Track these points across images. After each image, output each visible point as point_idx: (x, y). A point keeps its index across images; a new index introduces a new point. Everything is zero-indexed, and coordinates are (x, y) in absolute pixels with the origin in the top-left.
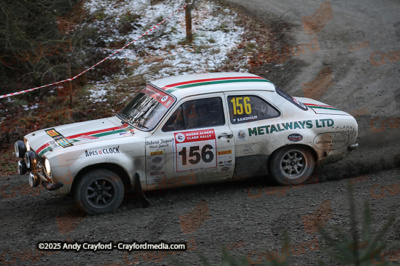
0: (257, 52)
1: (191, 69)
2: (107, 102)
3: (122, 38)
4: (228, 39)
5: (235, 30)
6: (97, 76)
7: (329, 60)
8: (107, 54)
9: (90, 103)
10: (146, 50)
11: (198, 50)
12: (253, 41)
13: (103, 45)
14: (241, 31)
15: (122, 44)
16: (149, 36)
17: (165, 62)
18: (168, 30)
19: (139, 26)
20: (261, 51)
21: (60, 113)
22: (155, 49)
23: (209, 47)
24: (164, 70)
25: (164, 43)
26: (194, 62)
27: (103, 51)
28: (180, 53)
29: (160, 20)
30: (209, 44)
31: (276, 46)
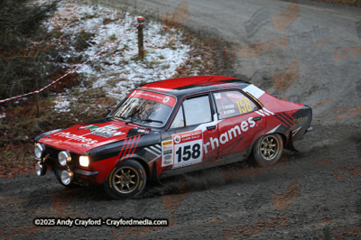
0: (203, 67)
2: (71, 112)
3: (79, 54)
4: (176, 55)
5: (182, 48)
6: (59, 89)
7: (268, 75)
8: (67, 68)
9: (55, 113)
10: (102, 65)
11: (150, 66)
12: (199, 58)
13: (61, 60)
14: (187, 49)
15: (79, 60)
16: (103, 53)
17: (121, 76)
18: (120, 47)
19: (94, 43)
20: (207, 67)
21: (28, 121)
22: (110, 64)
23: (159, 63)
24: (121, 83)
25: (117, 59)
26: (147, 76)
27: (63, 65)
28: (133, 69)
29: (113, 38)
30: (159, 60)
31: (219, 62)
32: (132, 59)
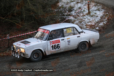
0: (109, 16)
1: (91, 22)
3: (69, 13)
4: (100, 13)
5: (102, 10)
8: (66, 18)
10: (77, 16)
11: (92, 16)
12: (107, 13)
13: (64, 15)
15: (70, 15)
16: (77, 13)
17: (83, 20)
18: (82, 11)
19: (74, 10)
22: (79, 16)
23: (95, 15)
26: (91, 20)
27: (65, 17)
28: (87, 17)
29: (80, 8)
30: (95, 14)
32: (86, 14)
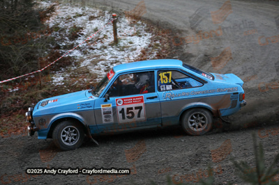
0: (161, 49)
1: (118, 62)
2: (64, 85)
3: (71, 43)
4: (141, 41)
5: (145, 35)
6: (56, 68)
7: (209, 53)
8: (62, 53)
9: (53, 86)
10: (88, 50)
11: (122, 49)
12: (158, 42)
13: (59, 47)
14: (149, 35)
15: (71, 47)
16: (89, 41)
17: (102, 57)
18: (101, 36)
19: (82, 34)
20: (163, 48)
21: (34, 93)
22: (94, 49)
24: (101, 62)
25: (99, 45)
26: (120, 57)
27: (60, 51)
28: (110, 52)
29: (96, 30)
30: (129, 45)
31: (173, 44)
32: (109, 45)
